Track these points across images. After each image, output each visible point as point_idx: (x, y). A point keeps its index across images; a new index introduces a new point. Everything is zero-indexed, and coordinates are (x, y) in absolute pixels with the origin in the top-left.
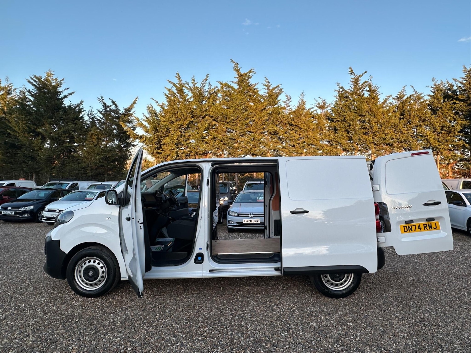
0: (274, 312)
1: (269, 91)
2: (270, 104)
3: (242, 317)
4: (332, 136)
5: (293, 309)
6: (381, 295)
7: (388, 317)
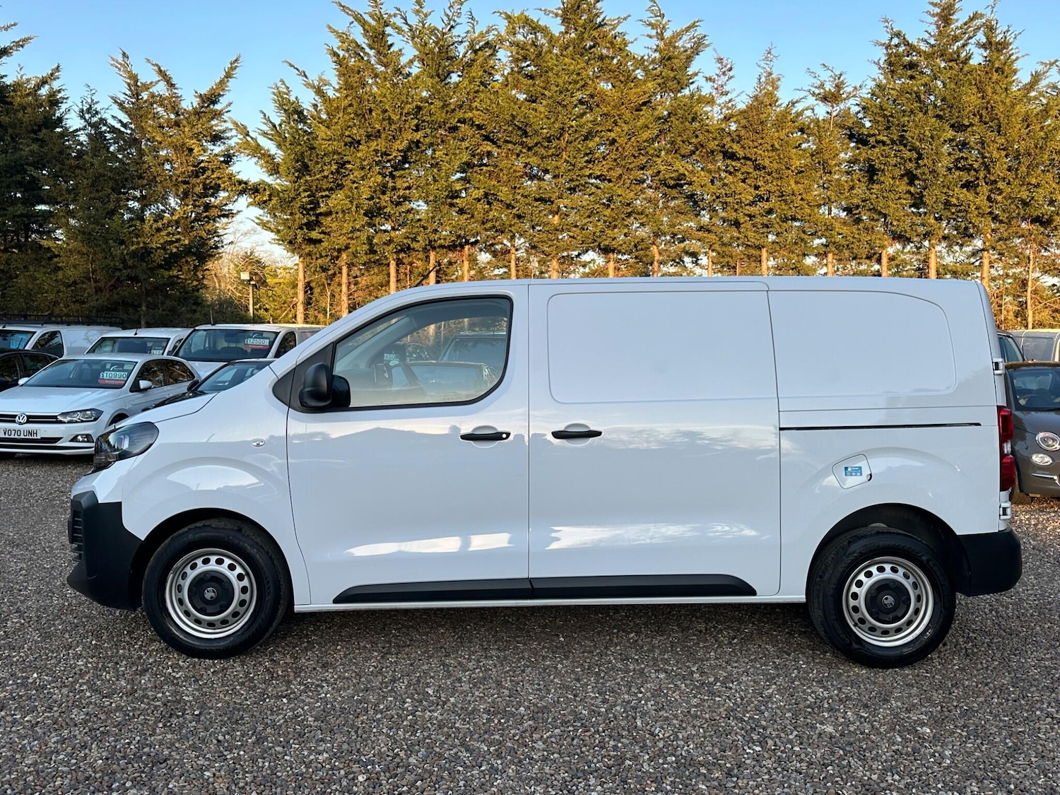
0: (717, 699)
1: (662, 44)
2: (664, 87)
3: (634, 708)
4: (860, 190)
5: (766, 693)
6: (1005, 661)
7: (1025, 715)
